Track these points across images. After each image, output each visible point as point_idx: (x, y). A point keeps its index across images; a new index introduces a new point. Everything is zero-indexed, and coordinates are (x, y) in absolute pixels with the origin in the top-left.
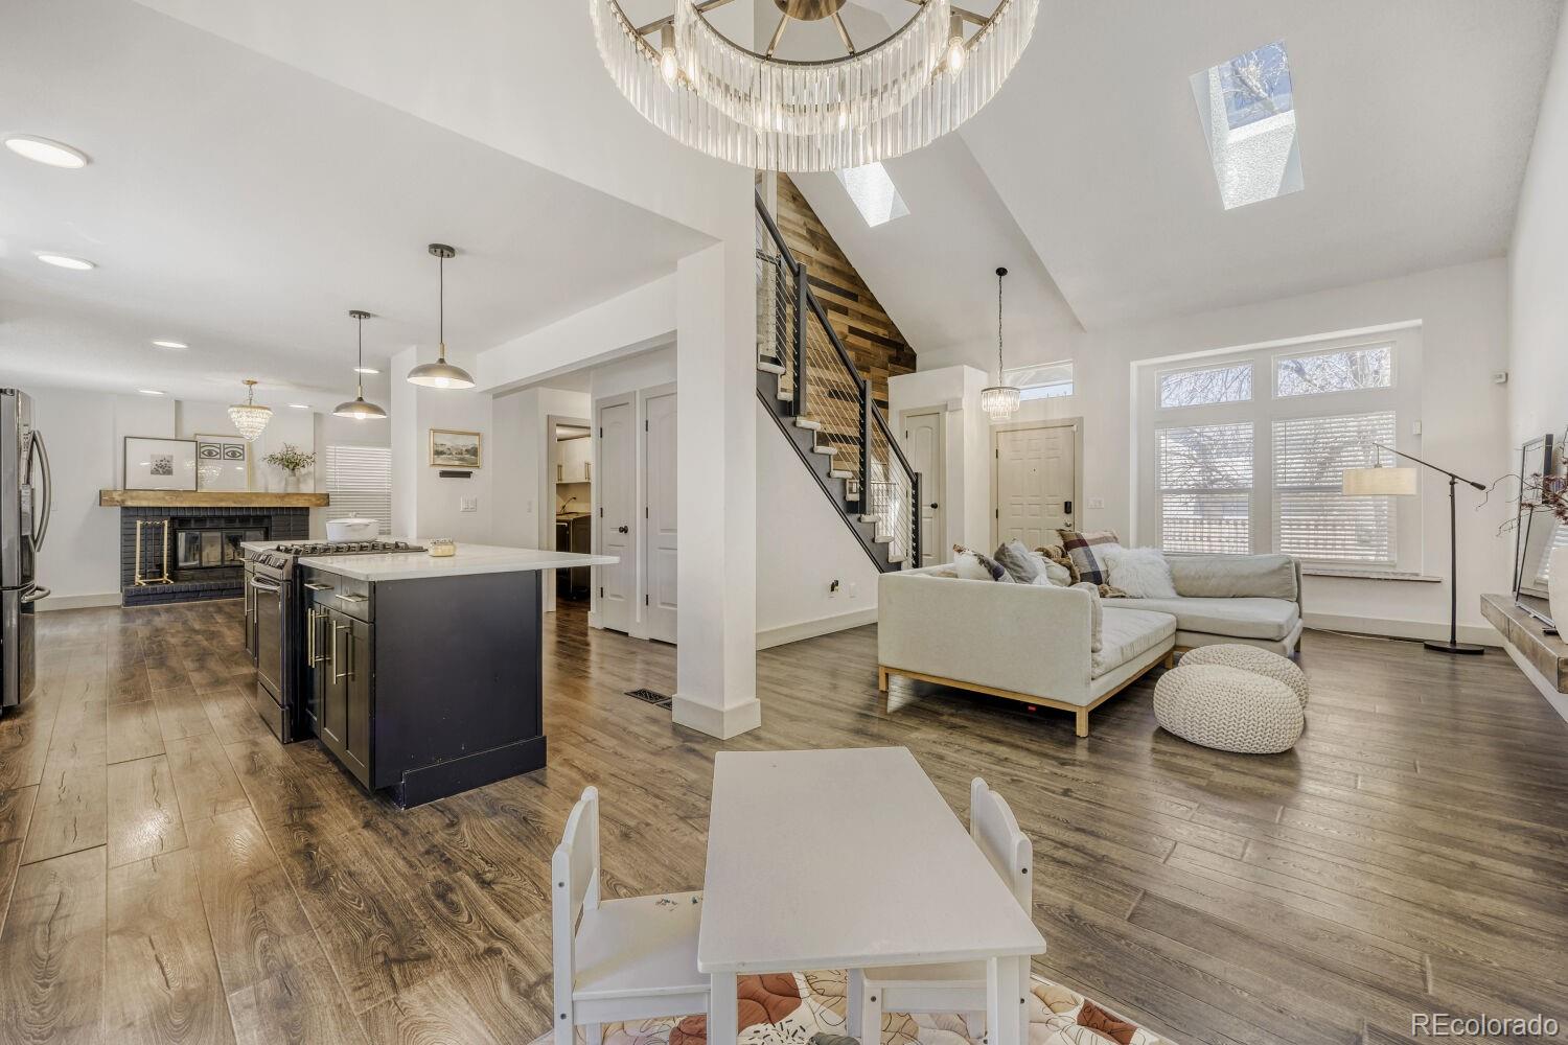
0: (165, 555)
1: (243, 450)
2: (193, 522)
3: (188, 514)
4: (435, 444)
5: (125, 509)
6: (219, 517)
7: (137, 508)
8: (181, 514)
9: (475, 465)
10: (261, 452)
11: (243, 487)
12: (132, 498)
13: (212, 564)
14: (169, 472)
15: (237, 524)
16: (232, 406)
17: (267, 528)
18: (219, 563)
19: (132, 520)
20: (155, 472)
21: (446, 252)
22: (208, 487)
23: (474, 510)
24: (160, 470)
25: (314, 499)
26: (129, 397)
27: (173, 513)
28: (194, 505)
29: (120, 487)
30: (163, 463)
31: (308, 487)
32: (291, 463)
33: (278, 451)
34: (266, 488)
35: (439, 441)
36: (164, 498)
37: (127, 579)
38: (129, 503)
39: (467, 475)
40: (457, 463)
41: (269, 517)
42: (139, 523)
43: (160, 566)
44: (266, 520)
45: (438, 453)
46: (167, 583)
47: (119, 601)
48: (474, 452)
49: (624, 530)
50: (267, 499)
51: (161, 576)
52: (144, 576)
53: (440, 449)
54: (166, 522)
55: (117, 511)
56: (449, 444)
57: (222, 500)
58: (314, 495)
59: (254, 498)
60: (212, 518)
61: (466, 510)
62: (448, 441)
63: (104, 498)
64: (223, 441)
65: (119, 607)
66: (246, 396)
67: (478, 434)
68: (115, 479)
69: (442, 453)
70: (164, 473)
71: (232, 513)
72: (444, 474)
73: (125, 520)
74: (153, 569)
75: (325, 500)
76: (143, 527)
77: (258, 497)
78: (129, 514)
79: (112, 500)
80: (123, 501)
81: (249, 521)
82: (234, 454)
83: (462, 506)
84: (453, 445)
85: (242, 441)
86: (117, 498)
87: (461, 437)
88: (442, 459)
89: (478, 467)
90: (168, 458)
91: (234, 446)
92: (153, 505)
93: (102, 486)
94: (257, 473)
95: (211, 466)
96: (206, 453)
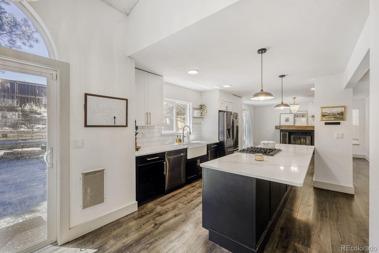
0: (287, 141)
1: (305, 114)
3: (292, 131)
4: (322, 113)
6: (299, 132)
7: (283, 130)
8: (291, 131)
9: (342, 119)
10: (310, 115)
11: (305, 125)
12: (282, 128)
15: (304, 134)
17: (312, 135)
21: (263, 51)
22: (297, 124)
23: (342, 137)
27: (289, 131)
28: (293, 129)
34: (311, 125)
36: (287, 128)
39: (339, 123)
40: (333, 119)
42: (282, 133)
44: (311, 133)
45: (323, 116)
48: (342, 114)
50: (311, 128)
53: (325, 114)
54: (287, 133)
55: (279, 130)
56: (329, 112)
57: (299, 128)
61: (338, 138)
62: (325, 111)
64: (300, 113)
66: (294, 102)
67: (344, 107)
68: (278, 124)
69: (326, 116)
70: (287, 121)
71: (302, 131)
72: (326, 124)
77: (308, 127)
78: (281, 131)
80: (280, 128)
81: (307, 133)
82: (303, 116)
83: (336, 136)
84: (330, 112)
85: (306, 112)
86: (278, 127)
87: (335, 108)
88: (325, 118)
89: (344, 120)
90: (288, 118)
91: (303, 114)
92: (285, 129)
93: (276, 126)
94: (309, 120)
95: (298, 119)
96: (296, 116)
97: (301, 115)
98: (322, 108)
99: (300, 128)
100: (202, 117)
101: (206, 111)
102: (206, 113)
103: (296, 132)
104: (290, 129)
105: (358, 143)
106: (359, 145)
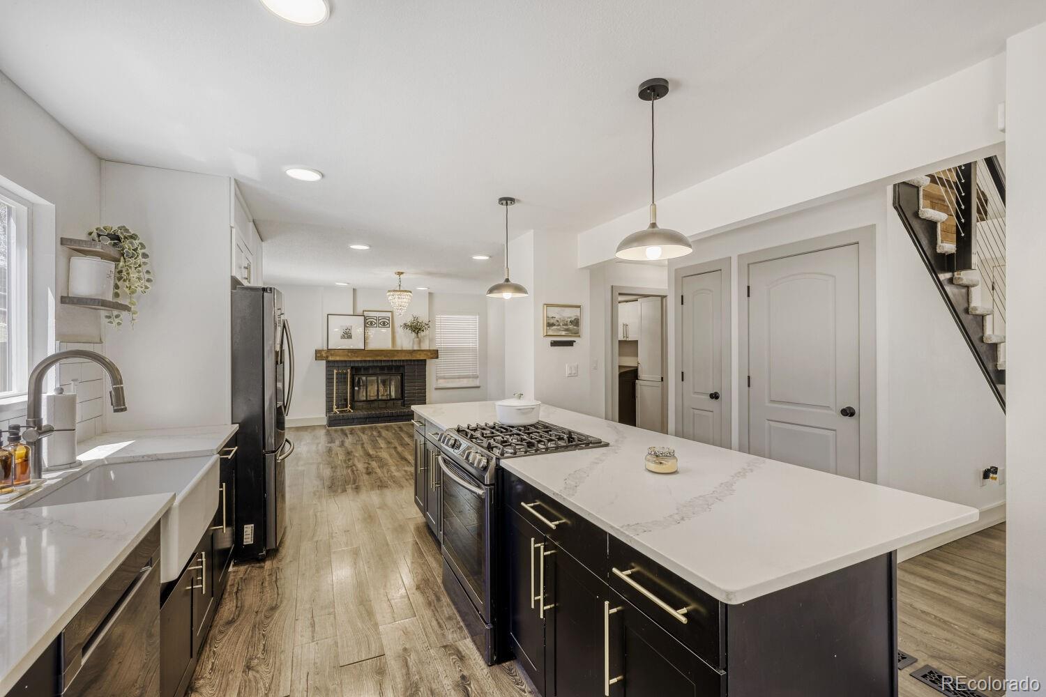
0: (348, 393)
1: (389, 320)
3: (360, 365)
4: (547, 317)
5: (328, 362)
6: (376, 367)
7: (334, 361)
8: (356, 365)
9: (577, 334)
10: (399, 322)
11: (387, 345)
12: (332, 355)
13: (372, 398)
14: (350, 337)
15: (386, 372)
16: (389, 291)
17: (402, 374)
18: (376, 398)
19: (332, 369)
20: (343, 337)
22: (373, 346)
23: (576, 375)
24: (346, 335)
25: (429, 354)
26: (330, 288)
27: (353, 365)
28: (364, 358)
29: (325, 347)
30: (347, 331)
31: (426, 346)
32: (416, 328)
33: (409, 320)
34: (402, 346)
35: (551, 315)
36: (348, 355)
37: (329, 409)
38: (330, 359)
39: (570, 344)
40: (563, 333)
41: (403, 366)
42: (335, 371)
43: (346, 400)
44: (402, 368)
45: (550, 325)
46: (350, 411)
47: (325, 422)
48: (576, 322)
49: (715, 396)
51: (347, 407)
52: (338, 407)
53: (552, 321)
54: (349, 370)
55: (324, 362)
56: (557, 317)
57: (378, 355)
58: (429, 351)
59: (396, 353)
60: (373, 368)
61: (570, 376)
62: (556, 313)
63: (319, 355)
64: (377, 314)
65: (325, 426)
66: (397, 283)
67: (579, 307)
68: (322, 343)
69: (553, 325)
70: (348, 338)
71: (383, 364)
72: (554, 344)
73: (328, 369)
74: (342, 403)
75: (435, 354)
76: (337, 374)
77: (398, 353)
78: (329, 365)
79: (322, 356)
80: (327, 357)
81: (392, 369)
82: (384, 323)
83: (567, 372)
84: (560, 317)
85: (389, 315)
86: (324, 355)
87: (567, 309)
88: (552, 330)
89: (579, 336)
90: (349, 328)
91: (384, 318)
92: (342, 359)
93: (317, 348)
94: (397, 336)
95: (372, 332)
96: (368, 323)
97: (380, 321)
98: (548, 305)
99: (381, 356)
100: (121, 301)
101: (148, 272)
102: (149, 280)
103: (369, 367)
104: (355, 359)
105: (478, 384)
106: (478, 387)
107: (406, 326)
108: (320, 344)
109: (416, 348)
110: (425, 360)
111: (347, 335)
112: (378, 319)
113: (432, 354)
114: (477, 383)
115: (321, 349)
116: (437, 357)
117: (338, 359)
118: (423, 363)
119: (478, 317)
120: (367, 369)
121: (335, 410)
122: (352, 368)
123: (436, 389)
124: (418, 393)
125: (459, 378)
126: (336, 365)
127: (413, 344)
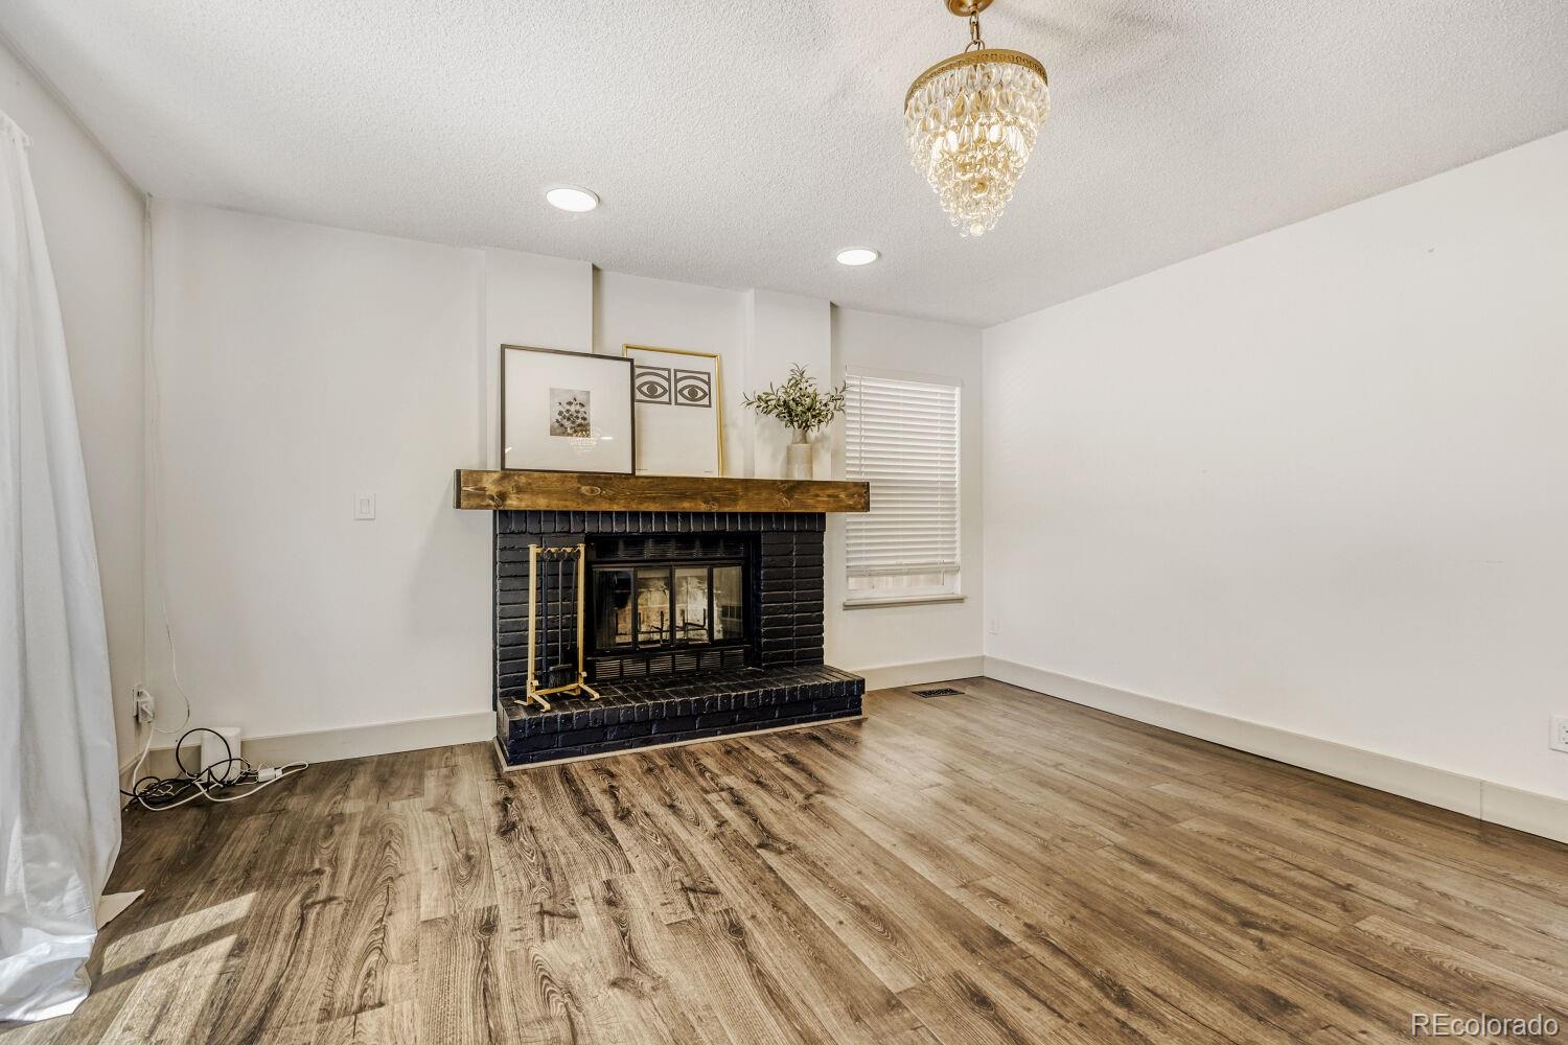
1: (709, 383)
2: (621, 545)
3: (616, 528)
5: (503, 515)
6: (668, 536)
7: (527, 514)
8: (603, 527)
10: (741, 390)
11: (706, 467)
12: (519, 490)
13: (656, 639)
14: (582, 428)
15: (697, 552)
17: (751, 559)
19: (516, 541)
20: (559, 429)
22: (654, 465)
24: (567, 423)
25: (836, 495)
27: (591, 526)
29: (493, 464)
30: (573, 408)
31: (829, 470)
32: (799, 410)
33: (776, 381)
36: (577, 493)
37: (508, 688)
38: (513, 503)
41: (756, 535)
42: (533, 550)
44: (750, 539)
46: (585, 695)
47: (490, 739)
50: (764, 495)
51: (574, 680)
52: (543, 681)
54: (582, 548)
55: (488, 516)
57: (682, 496)
58: (839, 485)
60: (661, 538)
63: (466, 490)
68: (483, 447)
70: (574, 431)
73: (505, 540)
75: (858, 496)
76: (540, 559)
77: (746, 489)
78: (512, 526)
79: (481, 492)
80: (503, 496)
81: (718, 541)
82: (693, 391)
85: (711, 364)
86: (489, 490)
90: (580, 399)
91: (693, 375)
92: (556, 504)
93: (463, 467)
94: (733, 435)
95: (654, 415)
96: (645, 388)
97: (680, 385)
103: (646, 536)
104: (605, 507)
105: (958, 592)
106: (960, 600)
107: (764, 404)
108: (476, 454)
109: (799, 475)
110: (822, 516)
111: (573, 422)
112: (673, 376)
113: (851, 496)
114: (955, 586)
115: (476, 468)
116: (866, 507)
117: (542, 503)
118: (814, 524)
119: (957, 391)
120: (634, 541)
121: (532, 693)
122: (590, 539)
123: (847, 607)
124: (801, 621)
125: (912, 571)
126: (532, 527)
127: (789, 460)
